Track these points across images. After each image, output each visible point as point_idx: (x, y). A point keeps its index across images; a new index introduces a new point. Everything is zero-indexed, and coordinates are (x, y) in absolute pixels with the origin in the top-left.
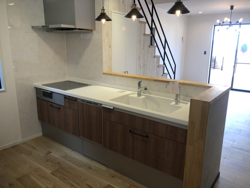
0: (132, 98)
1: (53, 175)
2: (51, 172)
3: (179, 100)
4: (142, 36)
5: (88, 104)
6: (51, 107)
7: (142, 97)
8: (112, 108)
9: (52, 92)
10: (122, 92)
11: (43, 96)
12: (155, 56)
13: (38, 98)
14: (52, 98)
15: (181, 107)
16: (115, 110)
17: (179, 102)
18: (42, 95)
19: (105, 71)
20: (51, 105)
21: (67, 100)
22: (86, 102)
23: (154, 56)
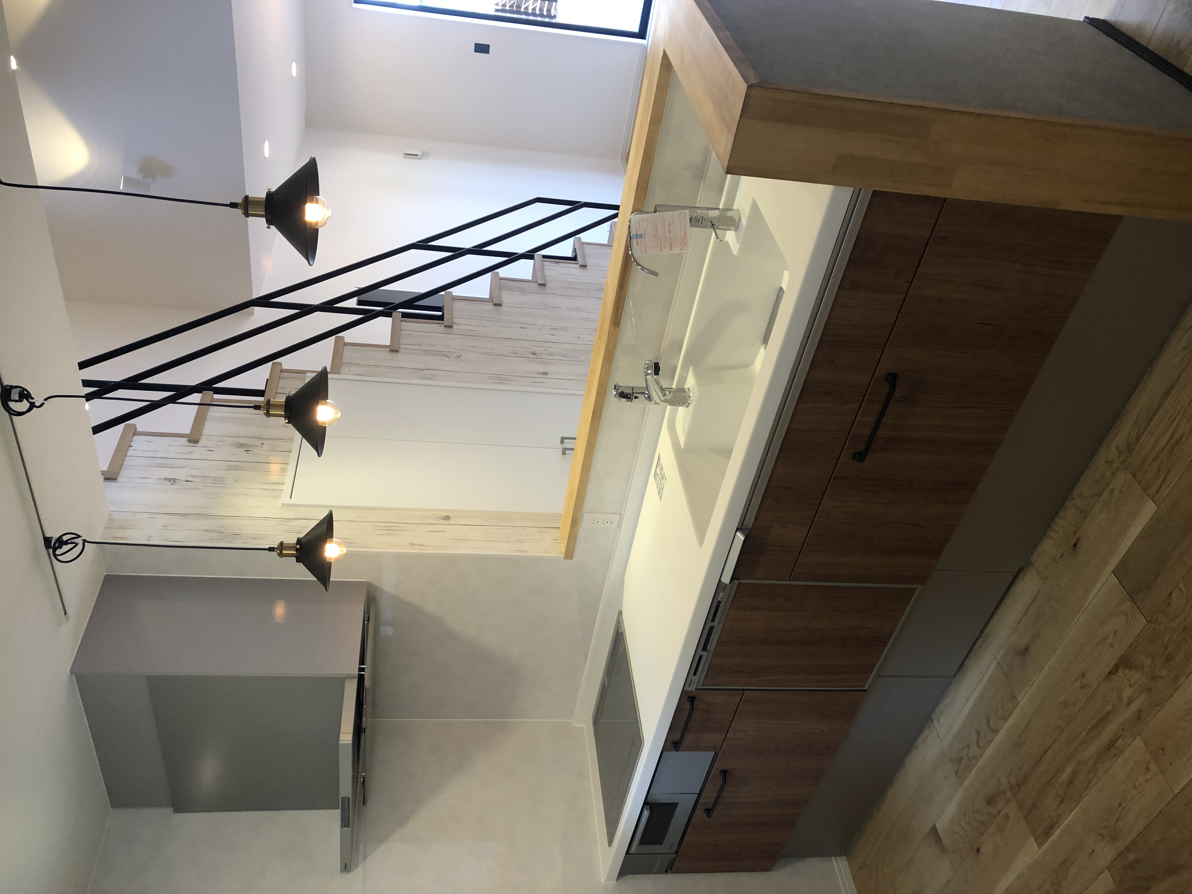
0: (693, 430)
1: (1047, 833)
2: (1032, 843)
3: (716, 213)
4: (402, 359)
5: (712, 645)
6: (715, 813)
7: (691, 382)
8: (740, 537)
9: (646, 803)
10: (661, 477)
11: (661, 843)
12: (490, 300)
13: (670, 868)
14: (674, 806)
15: (755, 208)
16: (750, 522)
17: (729, 213)
18: (656, 848)
19: (558, 550)
20: (708, 811)
21: (689, 738)
22: (705, 654)
23: (490, 307)
